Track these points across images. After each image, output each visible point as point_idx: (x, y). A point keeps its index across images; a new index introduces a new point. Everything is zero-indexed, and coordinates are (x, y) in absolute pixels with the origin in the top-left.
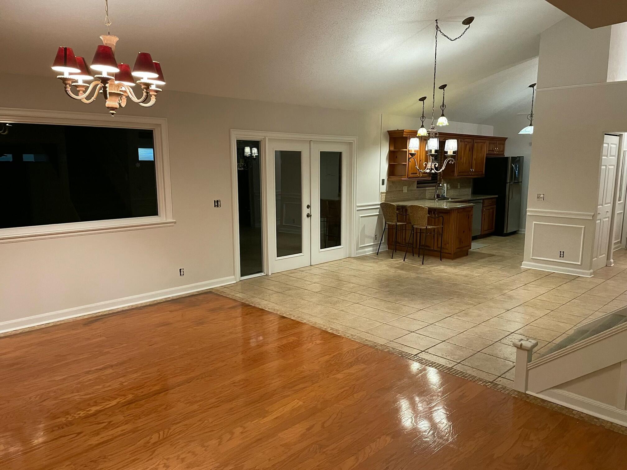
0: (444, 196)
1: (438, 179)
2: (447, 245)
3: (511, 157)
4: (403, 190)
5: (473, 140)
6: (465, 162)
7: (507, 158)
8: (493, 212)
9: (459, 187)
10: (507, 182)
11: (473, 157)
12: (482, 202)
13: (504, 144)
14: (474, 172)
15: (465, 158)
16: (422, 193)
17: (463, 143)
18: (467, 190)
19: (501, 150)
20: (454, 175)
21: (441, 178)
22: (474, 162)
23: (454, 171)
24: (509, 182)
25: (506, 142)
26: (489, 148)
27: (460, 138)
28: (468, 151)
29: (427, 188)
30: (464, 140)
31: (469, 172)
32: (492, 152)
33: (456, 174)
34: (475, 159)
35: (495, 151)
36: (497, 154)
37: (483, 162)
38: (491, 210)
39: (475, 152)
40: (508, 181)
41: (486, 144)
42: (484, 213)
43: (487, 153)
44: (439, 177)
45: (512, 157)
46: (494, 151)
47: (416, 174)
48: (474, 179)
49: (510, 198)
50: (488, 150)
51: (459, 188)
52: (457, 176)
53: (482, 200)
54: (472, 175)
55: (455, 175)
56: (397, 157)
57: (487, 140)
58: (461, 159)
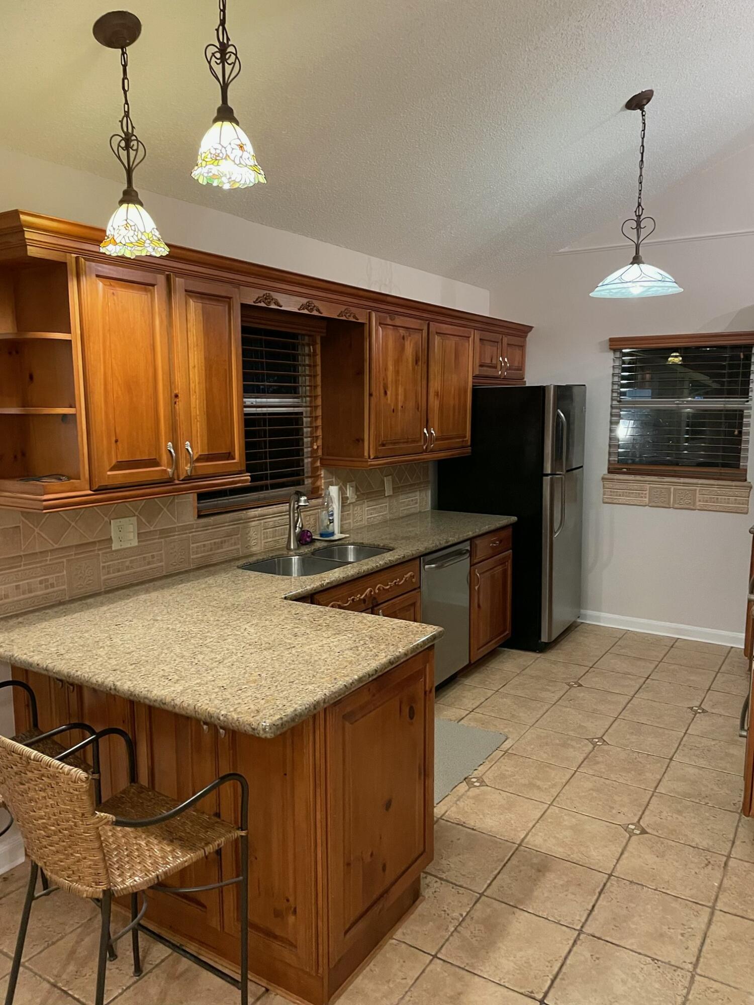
0: (333, 534)
1: (307, 468)
2: (291, 919)
3: (555, 386)
4: (110, 539)
5: (429, 324)
6: (400, 404)
7: (541, 391)
8: (505, 572)
9: (388, 492)
10: (545, 472)
11: (431, 384)
12: (469, 548)
13: (522, 347)
14: (437, 439)
15: (401, 390)
16: (229, 535)
17: (390, 332)
18: (417, 496)
19: (516, 364)
20: (363, 455)
21: (318, 464)
22: (435, 403)
23: (363, 440)
24: (549, 472)
25: (527, 339)
26: (480, 358)
27: (377, 310)
28: (410, 365)
29: (253, 513)
30: (391, 319)
31: (420, 441)
32: (489, 372)
33: (369, 448)
34: (437, 394)
35: (499, 367)
36: (505, 378)
37: (466, 402)
38: (499, 569)
39: (435, 368)
40: (548, 469)
41: (471, 339)
42: (476, 588)
43: (477, 373)
44: (310, 460)
45: (558, 388)
46: (495, 367)
47: (155, 463)
48: (442, 465)
49: (556, 525)
50: (478, 365)
51: (391, 493)
52: (376, 458)
53: (468, 542)
54: (432, 451)
55: (366, 454)
56: (31, 377)
57: (475, 328)
58: (386, 393)
